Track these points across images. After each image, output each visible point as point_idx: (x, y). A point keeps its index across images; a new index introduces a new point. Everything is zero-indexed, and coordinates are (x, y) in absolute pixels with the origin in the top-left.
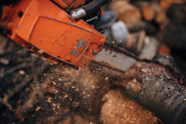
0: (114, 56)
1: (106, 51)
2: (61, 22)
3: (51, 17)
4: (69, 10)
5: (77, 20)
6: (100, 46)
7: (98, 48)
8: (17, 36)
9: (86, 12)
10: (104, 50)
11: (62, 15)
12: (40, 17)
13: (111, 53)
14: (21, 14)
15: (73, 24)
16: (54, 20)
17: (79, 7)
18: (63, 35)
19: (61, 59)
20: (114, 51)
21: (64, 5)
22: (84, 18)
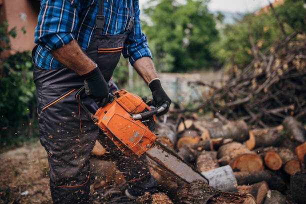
0: (167, 156)
1: (158, 148)
2: (126, 119)
3: (120, 115)
4: (131, 114)
5: (136, 120)
6: (152, 142)
7: (151, 143)
8: (101, 122)
9: (142, 116)
10: (156, 147)
11: (127, 115)
12: (114, 114)
13: (163, 152)
14: (106, 112)
15: (132, 121)
16: (122, 117)
17: (138, 113)
18: (125, 126)
19: (122, 142)
20: (166, 151)
21: (129, 110)
22: (141, 120)
